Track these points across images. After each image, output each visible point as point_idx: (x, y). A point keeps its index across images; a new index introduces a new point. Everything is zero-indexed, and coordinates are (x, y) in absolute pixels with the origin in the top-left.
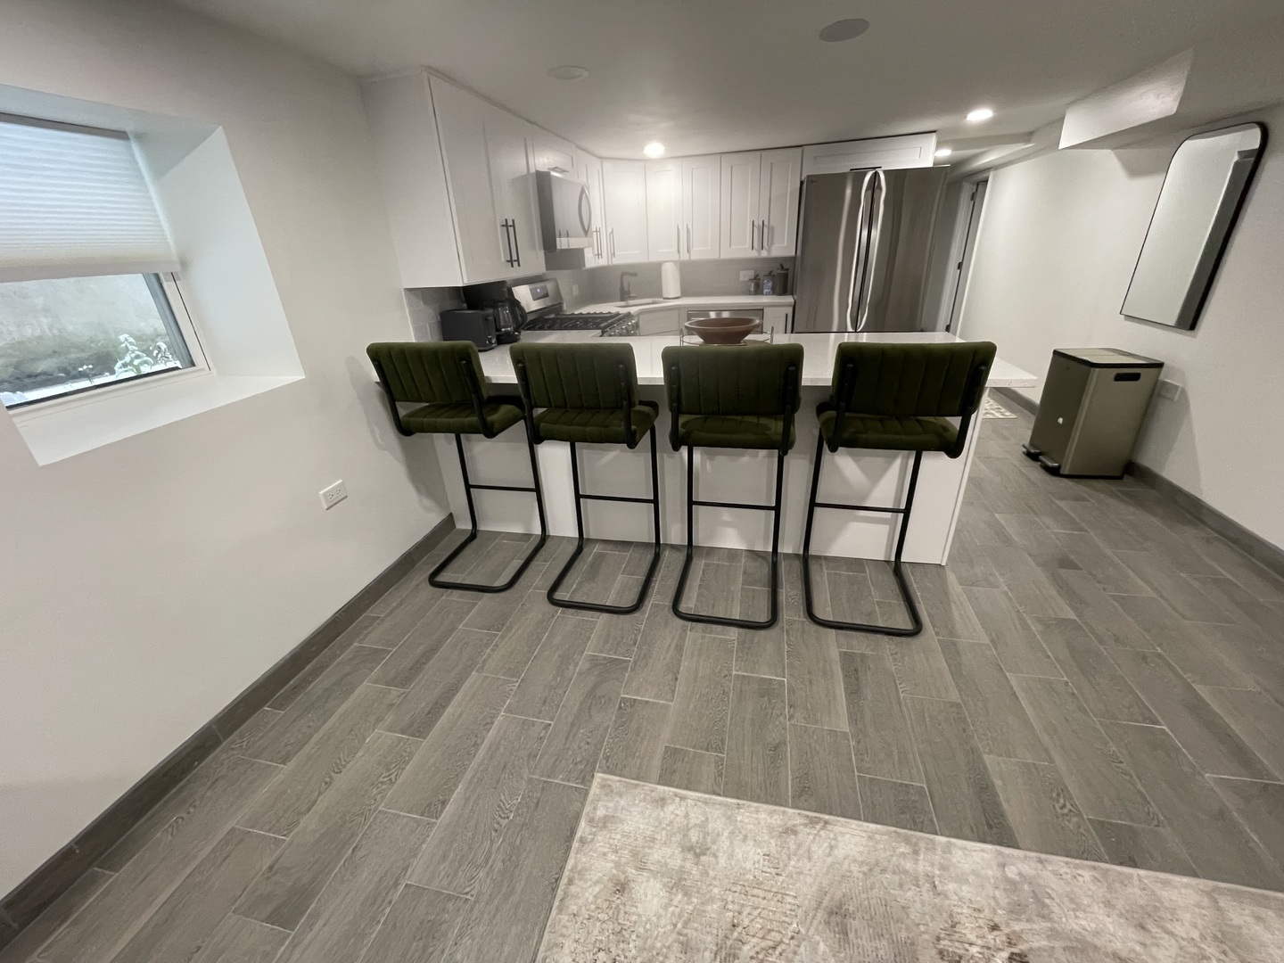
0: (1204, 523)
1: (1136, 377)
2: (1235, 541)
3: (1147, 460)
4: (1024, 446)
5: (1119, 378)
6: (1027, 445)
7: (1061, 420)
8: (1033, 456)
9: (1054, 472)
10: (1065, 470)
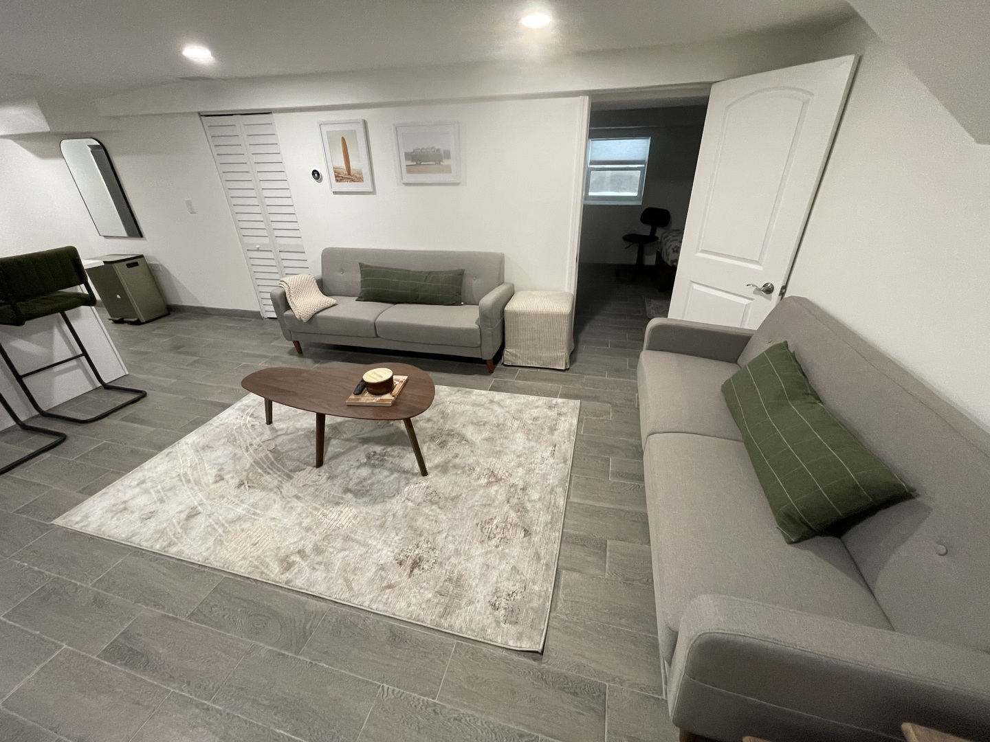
0: (211, 314)
1: (136, 264)
2: (224, 315)
3: (173, 301)
4: (110, 320)
5: (129, 266)
6: (110, 317)
7: (118, 296)
8: (121, 322)
9: (138, 323)
10: (143, 320)
